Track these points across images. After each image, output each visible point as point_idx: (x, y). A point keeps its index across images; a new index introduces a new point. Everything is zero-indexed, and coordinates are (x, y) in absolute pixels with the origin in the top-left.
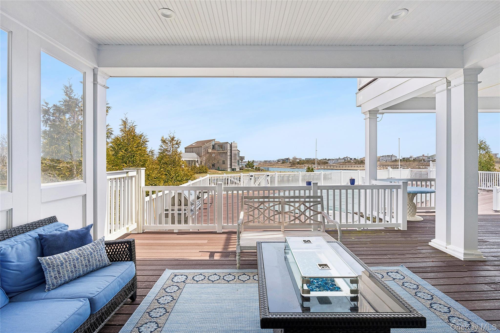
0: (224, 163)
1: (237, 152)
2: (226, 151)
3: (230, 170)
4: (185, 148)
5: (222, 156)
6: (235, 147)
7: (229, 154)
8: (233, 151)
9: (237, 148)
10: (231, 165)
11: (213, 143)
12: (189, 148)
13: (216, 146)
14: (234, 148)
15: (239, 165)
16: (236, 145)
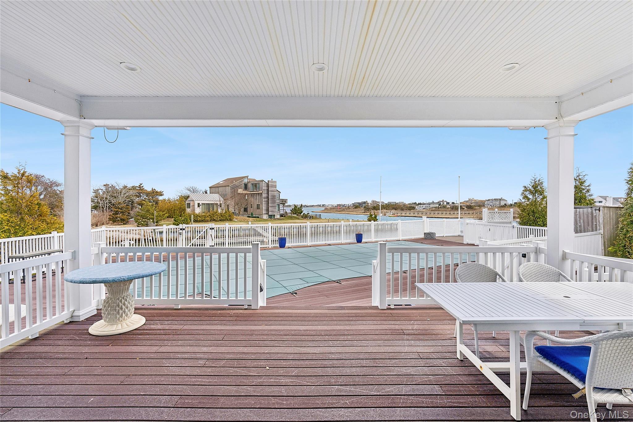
0: (258, 207)
1: (276, 193)
2: (261, 192)
3: (267, 217)
4: (210, 188)
5: (256, 199)
6: (274, 187)
7: (264, 195)
8: (271, 191)
9: (276, 187)
10: (268, 210)
11: (246, 181)
12: (214, 187)
13: (250, 185)
14: (272, 188)
15: (279, 210)
16: (275, 184)
